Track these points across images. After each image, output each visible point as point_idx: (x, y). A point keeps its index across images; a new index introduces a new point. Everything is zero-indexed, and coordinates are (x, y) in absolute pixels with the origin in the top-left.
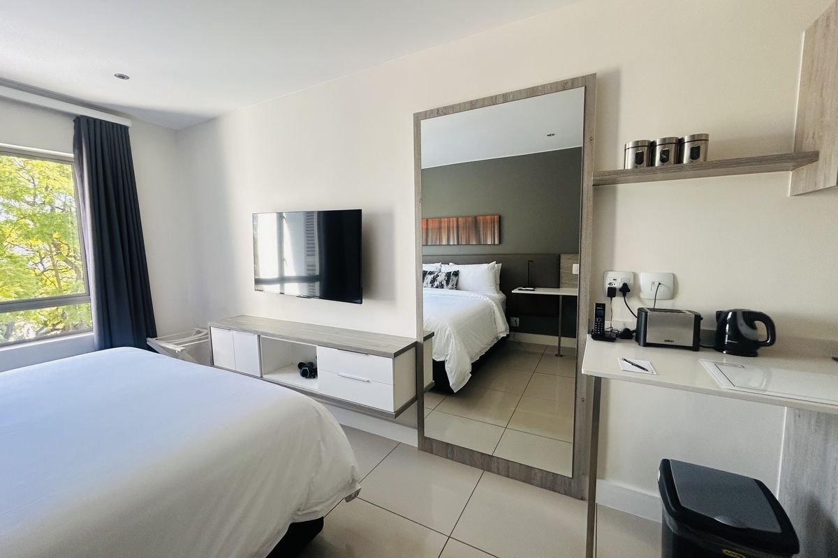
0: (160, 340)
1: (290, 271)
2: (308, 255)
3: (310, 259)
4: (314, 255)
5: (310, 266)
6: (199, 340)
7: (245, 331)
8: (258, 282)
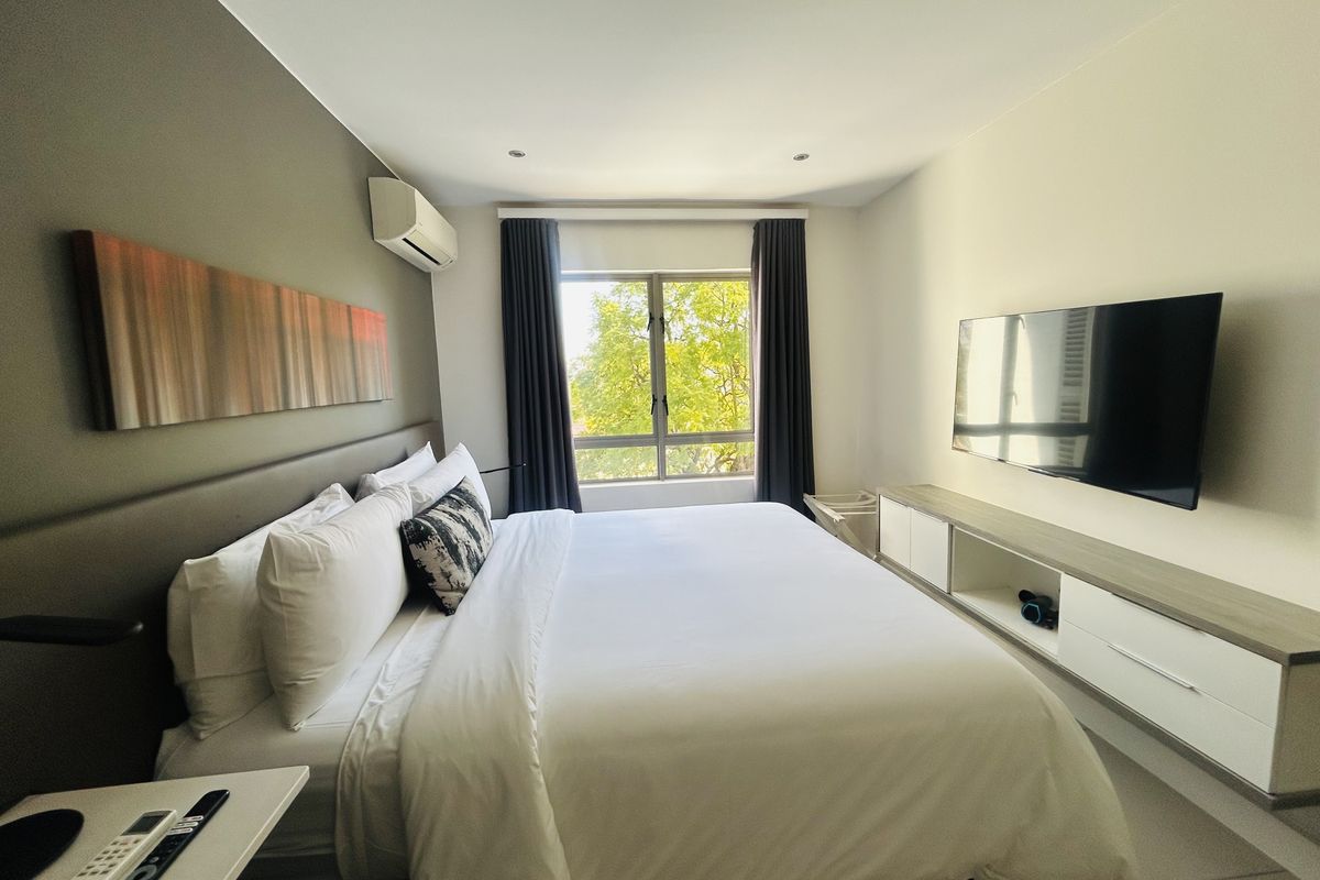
0: (819, 499)
1: (1024, 412)
2: (1066, 384)
3: (1071, 393)
4: (1078, 384)
5: (1067, 405)
6: (865, 510)
7: (929, 512)
8: (959, 429)
